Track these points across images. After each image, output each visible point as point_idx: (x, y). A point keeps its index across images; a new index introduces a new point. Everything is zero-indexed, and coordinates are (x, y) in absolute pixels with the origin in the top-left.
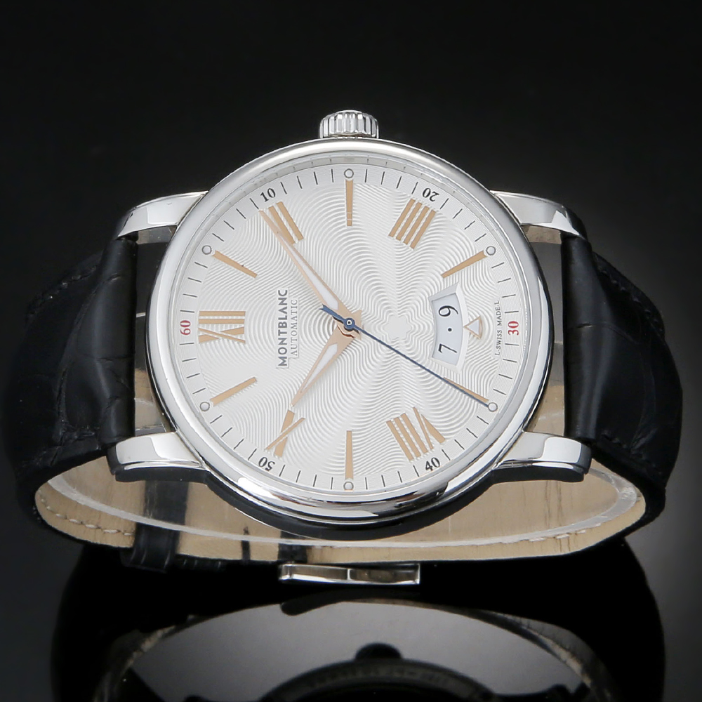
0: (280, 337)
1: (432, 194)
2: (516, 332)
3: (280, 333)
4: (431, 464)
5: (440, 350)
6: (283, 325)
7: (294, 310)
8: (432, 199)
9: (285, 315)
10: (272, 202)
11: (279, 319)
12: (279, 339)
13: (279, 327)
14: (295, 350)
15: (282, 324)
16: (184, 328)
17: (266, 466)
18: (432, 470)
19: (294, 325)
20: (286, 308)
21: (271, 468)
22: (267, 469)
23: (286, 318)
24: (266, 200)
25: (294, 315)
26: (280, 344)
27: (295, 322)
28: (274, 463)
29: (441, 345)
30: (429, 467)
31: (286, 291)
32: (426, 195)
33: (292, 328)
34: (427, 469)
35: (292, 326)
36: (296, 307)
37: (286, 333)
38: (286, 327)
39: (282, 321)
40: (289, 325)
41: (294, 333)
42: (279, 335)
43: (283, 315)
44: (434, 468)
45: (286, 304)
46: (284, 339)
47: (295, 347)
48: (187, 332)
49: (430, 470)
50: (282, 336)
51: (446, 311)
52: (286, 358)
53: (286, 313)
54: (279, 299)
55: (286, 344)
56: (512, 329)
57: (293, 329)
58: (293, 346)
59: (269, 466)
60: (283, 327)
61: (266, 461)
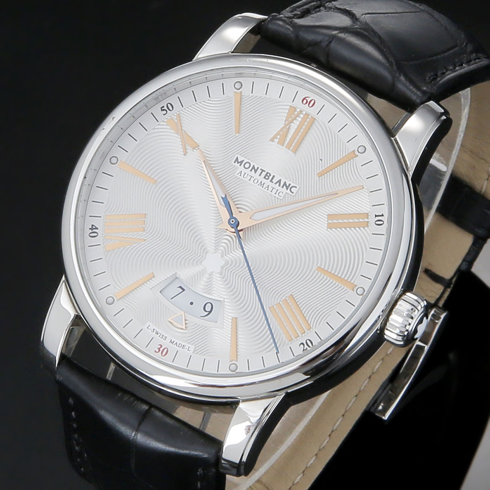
0: (259, 169)
1: (306, 346)
2: (157, 351)
3: (263, 171)
4: (94, 230)
5: (180, 287)
6: (267, 176)
7: (274, 191)
8: (302, 346)
9: (274, 183)
10: (372, 219)
11: (274, 176)
12: (258, 168)
13: (267, 173)
14: (242, 175)
15: (269, 177)
16: (309, 101)
17: (165, 108)
18: (90, 229)
19: (262, 184)
20: (279, 185)
21: (162, 110)
22: (163, 107)
23: (271, 181)
24: (376, 216)
25: (270, 189)
26: (254, 166)
27: (264, 187)
28: (164, 115)
29: (184, 290)
30: (93, 228)
31: (293, 193)
32: (308, 341)
33: (261, 182)
34: (93, 225)
35: (262, 183)
36: (275, 194)
37: (260, 175)
38: (265, 178)
39: (270, 178)
40: (264, 181)
41: (256, 181)
42: (261, 169)
43: (275, 181)
44: (91, 231)
45: (283, 187)
46: (256, 171)
47: (245, 177)
48: (305, 101)
49: (91, 227)
50: (259, 171)
51: (208, 308)
52: (240, 165)
53: (276, 183)
54: (290, 185)
55: (251, 171)
56: (161, 349)
57: (259, 182)
58: (246, 175)
59: (164, 110)
60: (266, 175)
61: (169, 110)
